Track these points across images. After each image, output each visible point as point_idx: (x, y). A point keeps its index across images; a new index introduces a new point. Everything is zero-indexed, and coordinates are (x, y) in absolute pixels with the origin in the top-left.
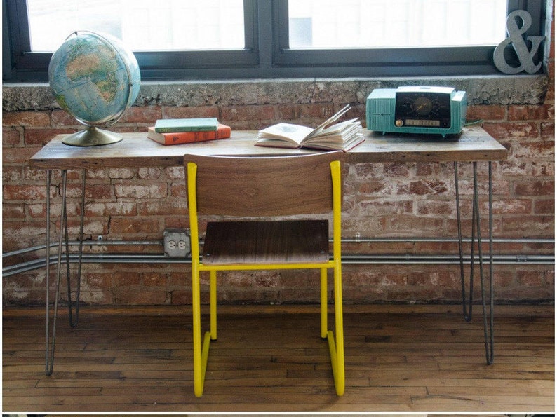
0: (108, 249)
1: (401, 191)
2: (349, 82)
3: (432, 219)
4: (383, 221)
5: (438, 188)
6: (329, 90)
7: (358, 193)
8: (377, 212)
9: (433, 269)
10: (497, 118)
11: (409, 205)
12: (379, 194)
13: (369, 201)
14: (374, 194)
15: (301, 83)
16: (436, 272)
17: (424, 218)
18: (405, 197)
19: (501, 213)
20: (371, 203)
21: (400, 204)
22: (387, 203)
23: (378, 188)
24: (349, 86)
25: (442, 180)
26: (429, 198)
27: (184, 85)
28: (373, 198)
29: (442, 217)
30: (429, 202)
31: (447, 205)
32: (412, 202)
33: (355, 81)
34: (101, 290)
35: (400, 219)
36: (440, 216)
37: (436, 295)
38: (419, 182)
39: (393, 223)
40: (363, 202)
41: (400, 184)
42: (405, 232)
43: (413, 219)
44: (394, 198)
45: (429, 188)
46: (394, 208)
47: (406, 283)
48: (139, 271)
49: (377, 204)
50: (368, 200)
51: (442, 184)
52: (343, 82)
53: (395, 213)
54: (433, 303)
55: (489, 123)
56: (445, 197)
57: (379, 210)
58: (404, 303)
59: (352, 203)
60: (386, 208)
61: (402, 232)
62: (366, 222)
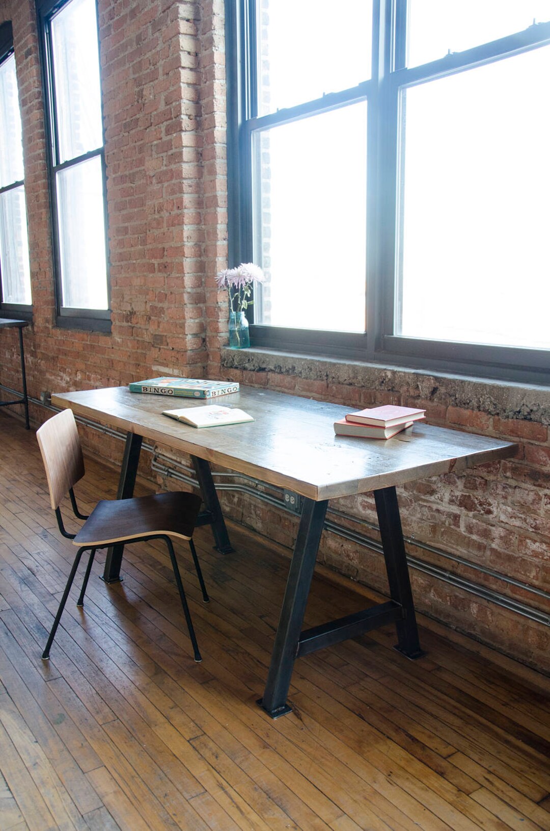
0: (265, 490)
1: (451, 501)
2: (409, 374)
3: (476, 541)
4: (434, 529)
5: (485, 508)
6: (395, 378)
7: (415, 492)
8: (429, 517)
9: (474, 599)
10: (538, 439)
11: (456, 518)
12: (432, 498)
13: (425, 504)
14: (427, 497)
15: (376, 369)
16: (476, 603)
17: (469, 537)
18: (455, 509)
19: (543, 558)
20: (426, 506)
21: (449, 515)
22: (438, 511)
23: (432, 492)
24: (409, 378)
25: (490, 500)
26: (474, 517)
27: (306, 359)
28: (427, 501)
29: (485, 543)
30: (474, 521)
31: (490, 531)
32: (459, 516)
33: (414, 373)
34: (261, 521)
35: (448, 532)
36: (483, 541)
37: (474, 630)
38: (469, 496)
39: (443, 534)
40: (420, 503)
41: (452, 494)
42: (453, 548)
43: (460, 535)
44: (445, 507)
45: (478, 506)
46: (443, 518)
47: (449, 603)
48: (282, 515)
49: (430, 508)
50: (424, 502)
51: (490, 505)
52: (404, 373)
53: (444, 523)
54: (470, 636)
55: (532, 444)
56: (489, 520)
57: (432, 516)
58: (446, 625)
59: (411, 501)
60: (436, 514)
61: (450, 547)
62: (420, 525)
